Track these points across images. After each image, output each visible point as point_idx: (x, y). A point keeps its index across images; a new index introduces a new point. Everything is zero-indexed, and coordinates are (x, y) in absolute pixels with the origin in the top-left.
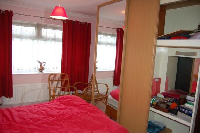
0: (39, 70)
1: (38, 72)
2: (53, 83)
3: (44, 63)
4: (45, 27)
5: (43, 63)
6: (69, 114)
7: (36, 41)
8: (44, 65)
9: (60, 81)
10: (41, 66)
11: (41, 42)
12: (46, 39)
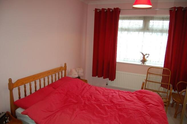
0: (141, 61)
1: (140, 63)
2: (154, 76)
3: (148, 55)
4: (153, 18)
5: (146, 54)
6: (125, 107)
7: (141, 33)
8: (147, 57)
9: (161, 76)
10: (144, 58)
11: (147, 34)
12: (153, 31)
